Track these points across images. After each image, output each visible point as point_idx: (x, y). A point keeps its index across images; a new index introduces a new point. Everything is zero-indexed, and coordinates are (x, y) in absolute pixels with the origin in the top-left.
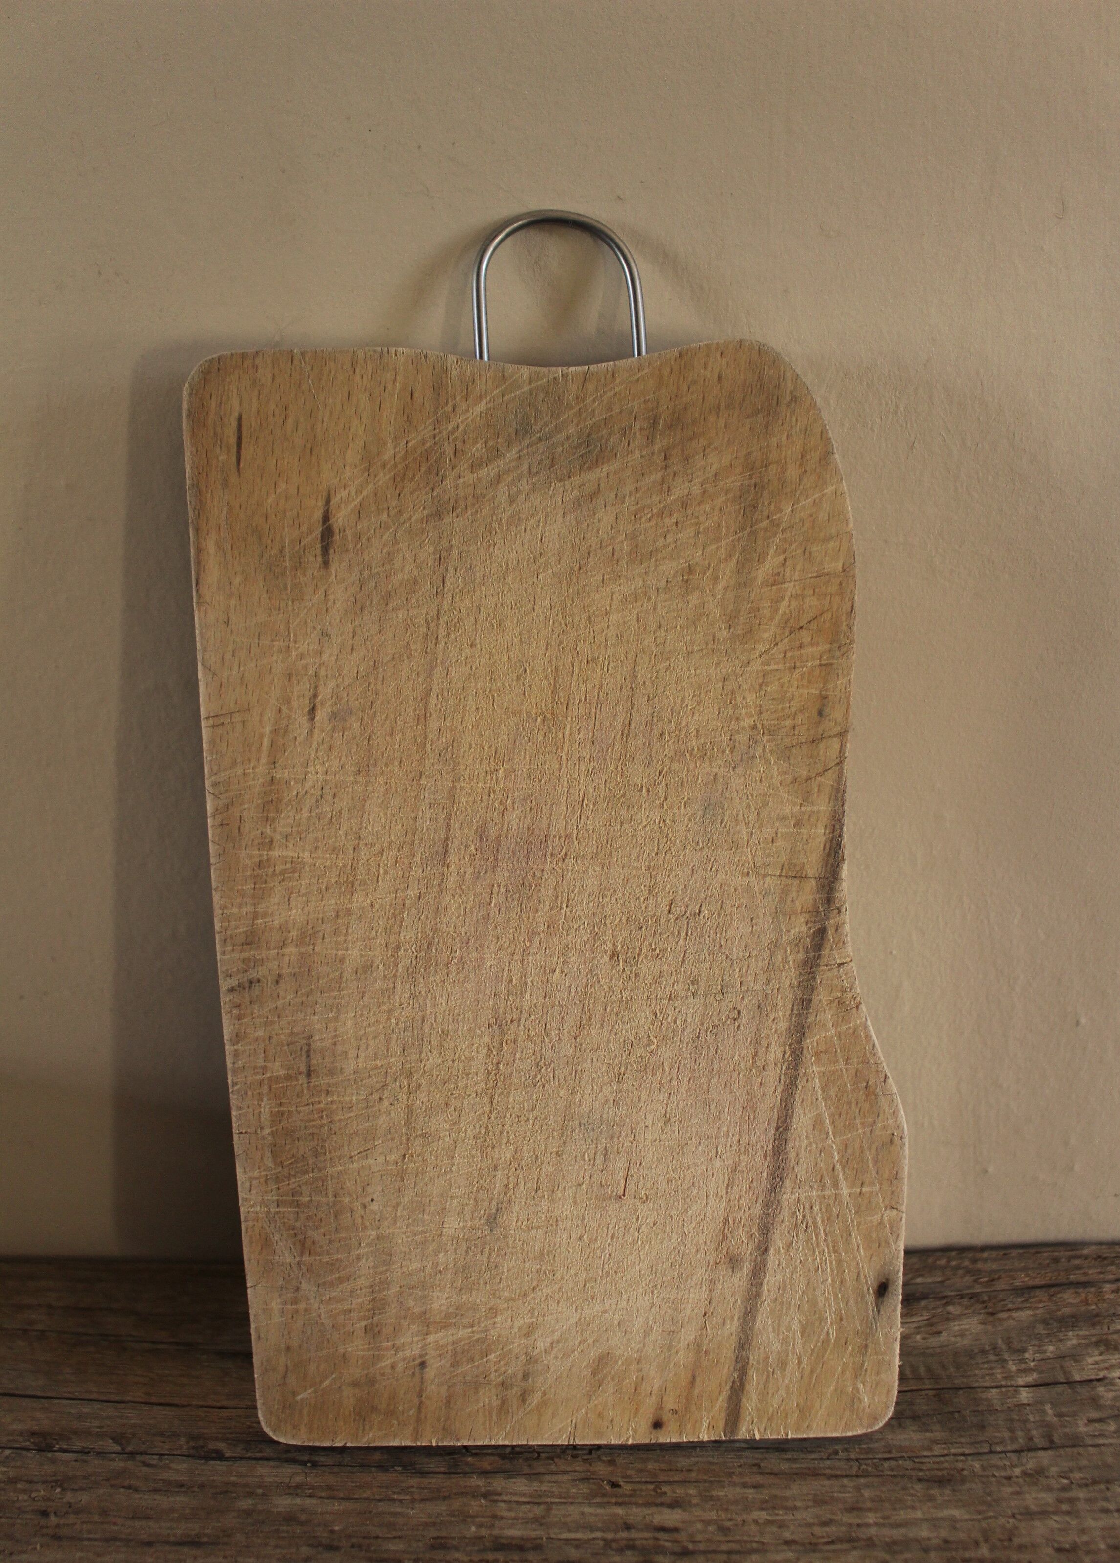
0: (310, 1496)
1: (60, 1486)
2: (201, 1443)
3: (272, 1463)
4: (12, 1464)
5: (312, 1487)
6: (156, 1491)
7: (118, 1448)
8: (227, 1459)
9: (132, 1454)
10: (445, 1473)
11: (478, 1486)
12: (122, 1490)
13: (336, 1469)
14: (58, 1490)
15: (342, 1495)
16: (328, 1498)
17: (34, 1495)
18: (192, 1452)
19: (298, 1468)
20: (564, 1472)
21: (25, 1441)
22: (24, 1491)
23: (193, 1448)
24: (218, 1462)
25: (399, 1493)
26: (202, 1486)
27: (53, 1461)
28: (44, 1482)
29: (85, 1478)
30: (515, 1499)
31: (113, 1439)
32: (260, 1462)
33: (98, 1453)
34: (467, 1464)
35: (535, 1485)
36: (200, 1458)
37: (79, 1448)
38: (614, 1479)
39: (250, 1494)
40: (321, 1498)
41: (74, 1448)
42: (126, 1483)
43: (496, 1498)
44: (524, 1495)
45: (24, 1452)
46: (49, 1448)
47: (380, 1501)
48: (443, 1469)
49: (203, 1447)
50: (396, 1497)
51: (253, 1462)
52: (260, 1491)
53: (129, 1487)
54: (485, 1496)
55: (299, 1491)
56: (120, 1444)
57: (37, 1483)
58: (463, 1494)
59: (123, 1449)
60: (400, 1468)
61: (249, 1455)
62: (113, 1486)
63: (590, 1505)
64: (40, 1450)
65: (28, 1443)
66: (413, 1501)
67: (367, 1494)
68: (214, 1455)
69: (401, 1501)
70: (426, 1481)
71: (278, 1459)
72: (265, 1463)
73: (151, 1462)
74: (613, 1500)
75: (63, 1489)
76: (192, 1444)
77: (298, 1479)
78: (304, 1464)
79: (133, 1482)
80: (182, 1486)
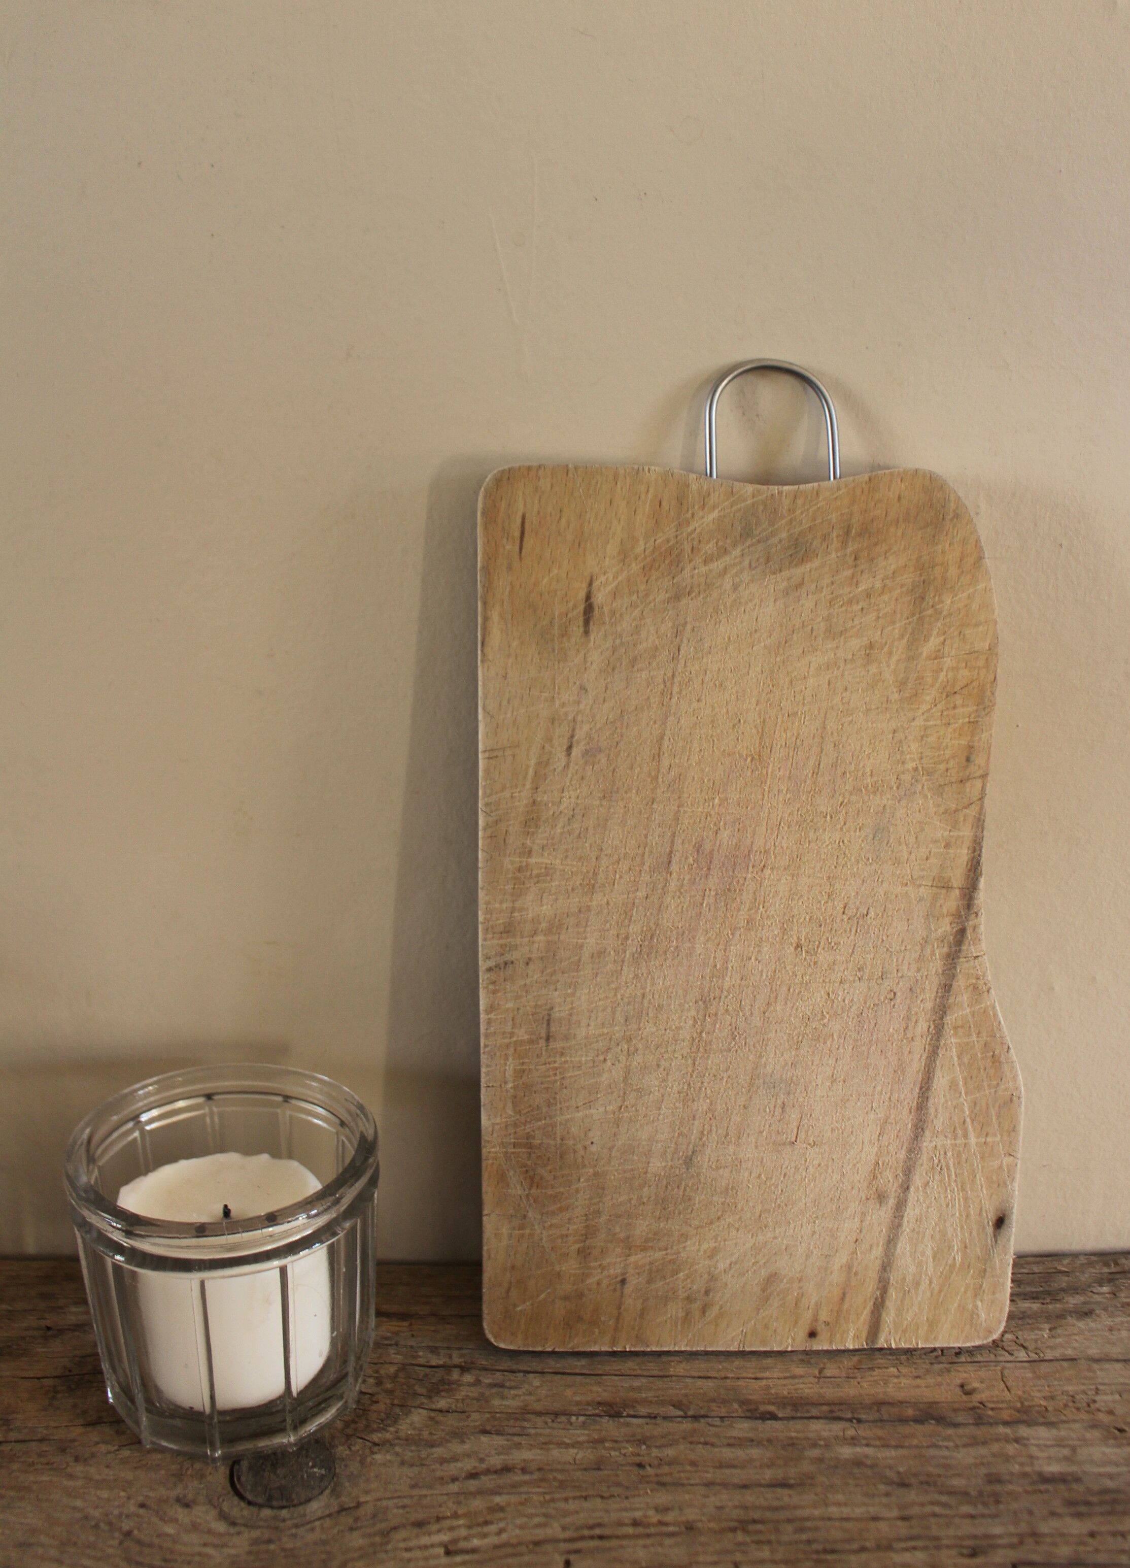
0: (868, 1445)
1: (644, 1443)
2: (752, 1407)
3: (822, 1421)
4: (592, 1427)
5: (865, 1438)
6: (729, 1445)
7: (681, 1413)
8: (781, 1419)
9: (695, 1418)
10: (973, 1424)
11: (1006, 1434)
12: (700, 1446)
13: (879, 1424)
14: (644, 1447)
15: (893, 1443)
16: (883, 1446)
17: (623, 1451)
18: (748, 1414)
19: (848, 1424)
20: (1074, 1421)
21: (594, 1409)
22: (613, 1449)
23: (748, 1411)
24: (774, 1422)
25: (942, 1441)
26: (769, 1441)
27: (628, 1425)
28: (627, 1442)
29: (662, 1437)
30: (1041, 1442)
31: (674, 1406)
32: (812, 1421)
33: (665, 1418)
34: (990, 1416)
35: (1054, 1432)
36: (756, 1418)
37: (645, 1414)
38: (1119, 1426)
39: (815, 1445)
40: (875, 1446)
41: (641, 1414)
42: (702, 1440)
43: (1025, 1442)
44: (1048, 1439)
45: (598, 1419)
46: (618, 1415)
47: (928, 1447)
48: (971, 1421)
49: (756, 1410)
50: (941, 1443)
51: (806, 1421)
52: (822, 1443)
53: (706, 1443)
54: (1017, 1440)
55: (855, 1441)
56: (680, 1409)
57: (622, 1442)
58: (997, 1440)
59: (685, 1413)
60: (933, 1422)
61: (799, 1415)
62: (691, 1443)
63: (1108, 1446)
64: (610, 1416)
65: (597, 1411)
66: (957, 1446)
67: (915, 1442)
68: (768, 1416)
69: (947, 1447)
70: (960, 1431)
71: (826, 1418)
72: (816, 1421)
73: (715, 1423)
74: (1125, 1441)
75: (648, 1447)
76: (745, 1407)
77: (851, 1432)
78: (850, 1420)
79: (708, 1439)
80: (752, 1441)
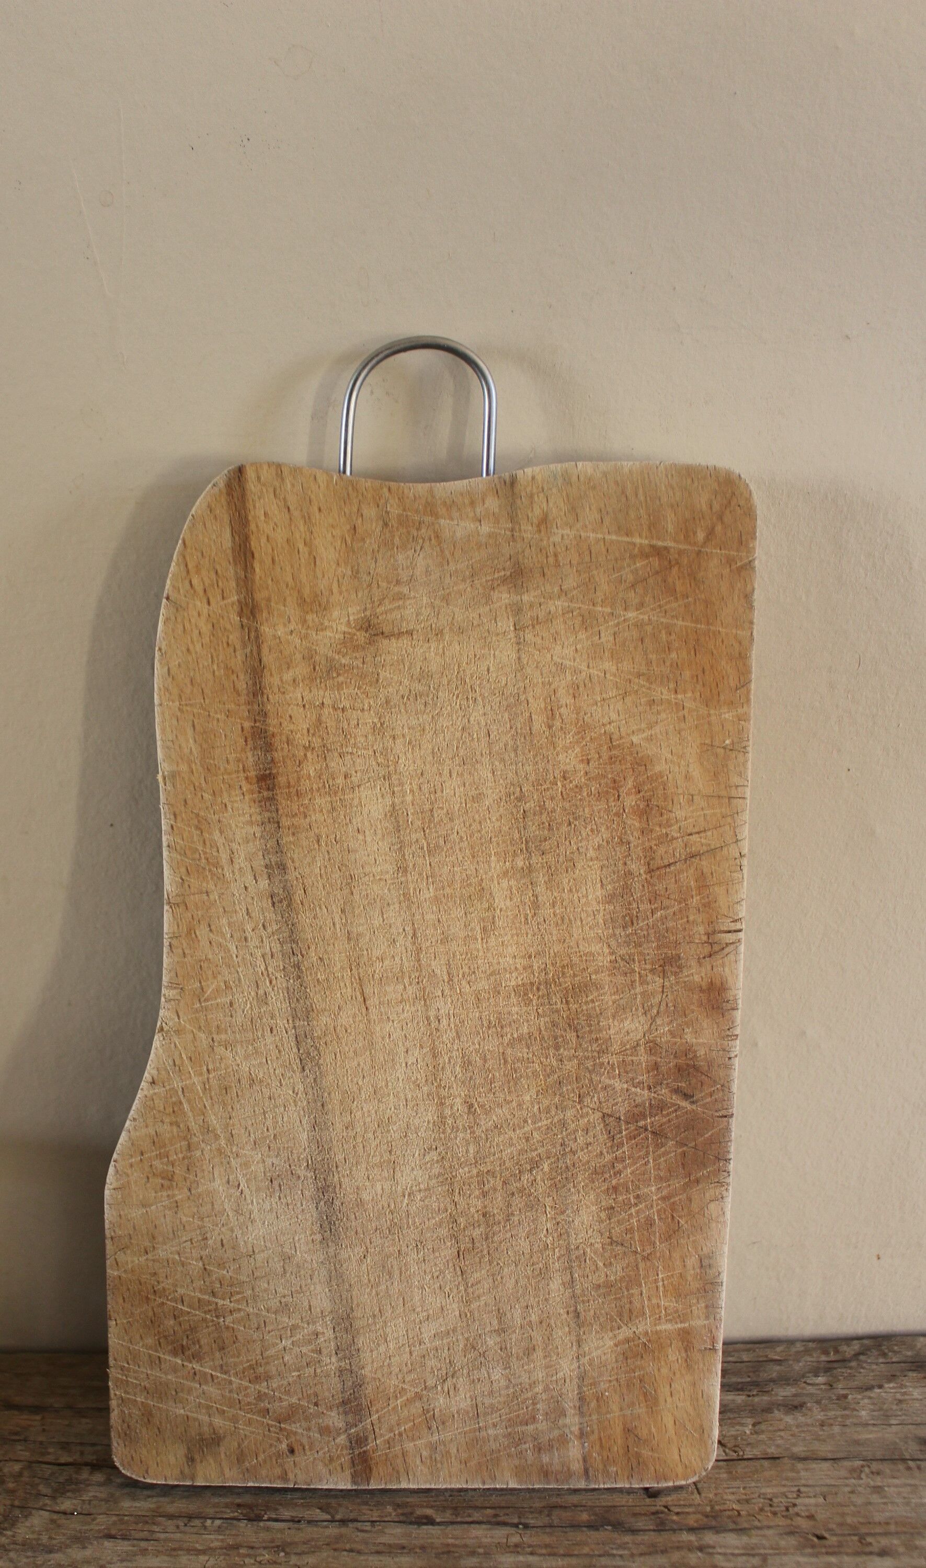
0: (532, 1554)
1: (283, 1550)
2: (408, 1510)
3: (484, 1526)
4: (228, 1532)
5: (530, 1546)
6: (378, 1553)
7: (328, 1517)
8: (439, 1524)
9: (343, 1522)
10: (654, 1530)
11: (690, 1541)
12: (345, 1553)
13: (548, 1530)
14: (282, 1554)
15: (562, 1552)
16: (549, 1555)
17: (259, 1559)
18: (402, 1518)
19: (512, 1530)
20: (769, 1527)
21: (233, 1512)
22: (249, 1556)
23: (403, 1514)
24: (430, 1527)
25: (617, 1549)
26: (423, 1548)
27: (268, 1529)
28: (265, 1548)
29: (304, 1543)
30: (729, 1551)
31: (320, 1509)
32: (472, 1525)
33: (309, 1522)
34: (673, 1521)
35: (745, 1539)
36: (411, 1523)
37: (289, 1518)
38: (818, 1532)
39: (473, 1553)
40: (541, 1555)
41: (284, 1517)
42: (348, 1547)
43: (711, 1550)
44: (737, 1548)
45: (235, 1522)
46: (259, 1518)
47: (600, 1556)
48: (652, 1527)
49: (411, 1513)
50: (615, 1552)
51: (466, 1526)
52: (481, 1550)
53: (351, 1551)
54: (701, 1549)
55: (519, 1549)
56: (328, 1513)
57: (258, 1548)
58: (679, 1548)
59: (333, 1517)
60: (609, 1528)
61: (459, 1519)
62: (335, 1550)
63: (803, 1555)
64: (249, 1520)
65: (236, 1514)
66: (632, 1555)
67: (586, 1550)
68: (424, 1521)
69: (621, 1556)
70: (639, 1538)
71: (489, 1523)
72: (477, 1526)
73: (365, 1528)
74: (824, 1550)
75: (287, 1554)
76: (400, 1511)
77: (515, 1539)
78: (516, 1526)
79: (354, 1546)
80: (404, 1548)
